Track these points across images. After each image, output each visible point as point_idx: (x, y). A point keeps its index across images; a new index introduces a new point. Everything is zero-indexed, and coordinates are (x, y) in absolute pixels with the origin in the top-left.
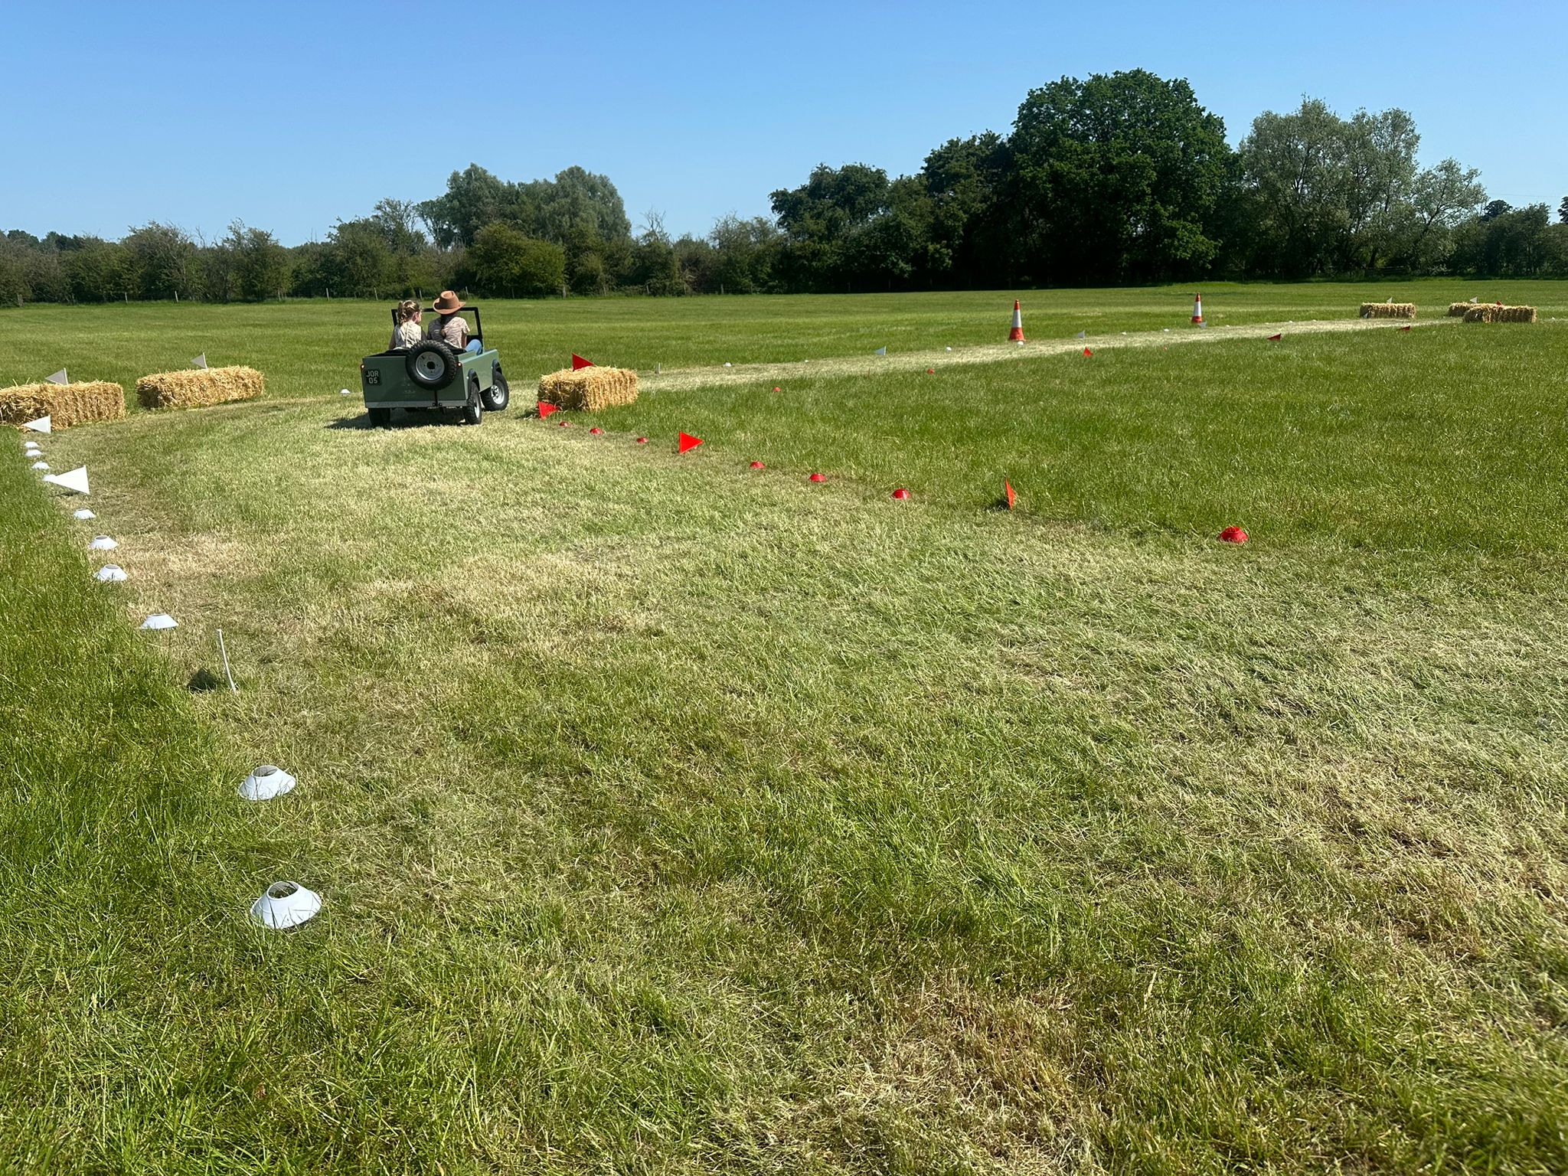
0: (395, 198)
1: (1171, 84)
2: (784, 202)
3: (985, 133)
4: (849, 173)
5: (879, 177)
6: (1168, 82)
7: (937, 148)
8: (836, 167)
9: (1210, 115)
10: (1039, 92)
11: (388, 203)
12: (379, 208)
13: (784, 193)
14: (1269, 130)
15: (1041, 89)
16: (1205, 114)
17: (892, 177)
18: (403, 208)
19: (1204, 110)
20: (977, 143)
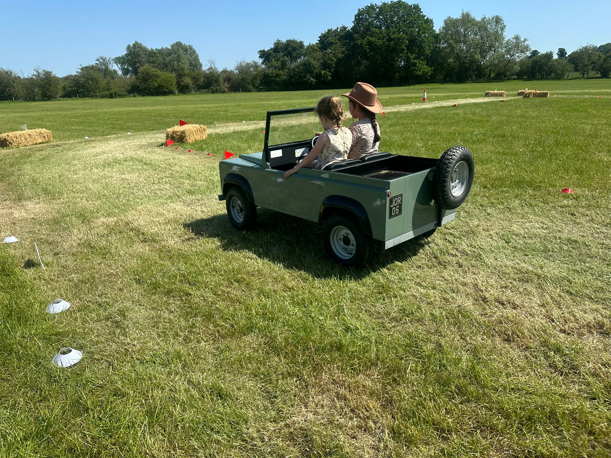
0: (104, 56)
1: (413, 6)
2: (263, 54)
3: (342, 26)
4: (289, 43)
5: (301, 44)
6: (411, 5)
7: (323, 32)
8: (284, 40)
10: (362, 10)
11: (101, 58)
12: (97, 60)
13: (264, 51)
14: (450, 24)
15: (363, 8)
16: (426, 18)
17: (306, 44)
18: (108, 60)
19: (425, 16)
20: (339, 30)
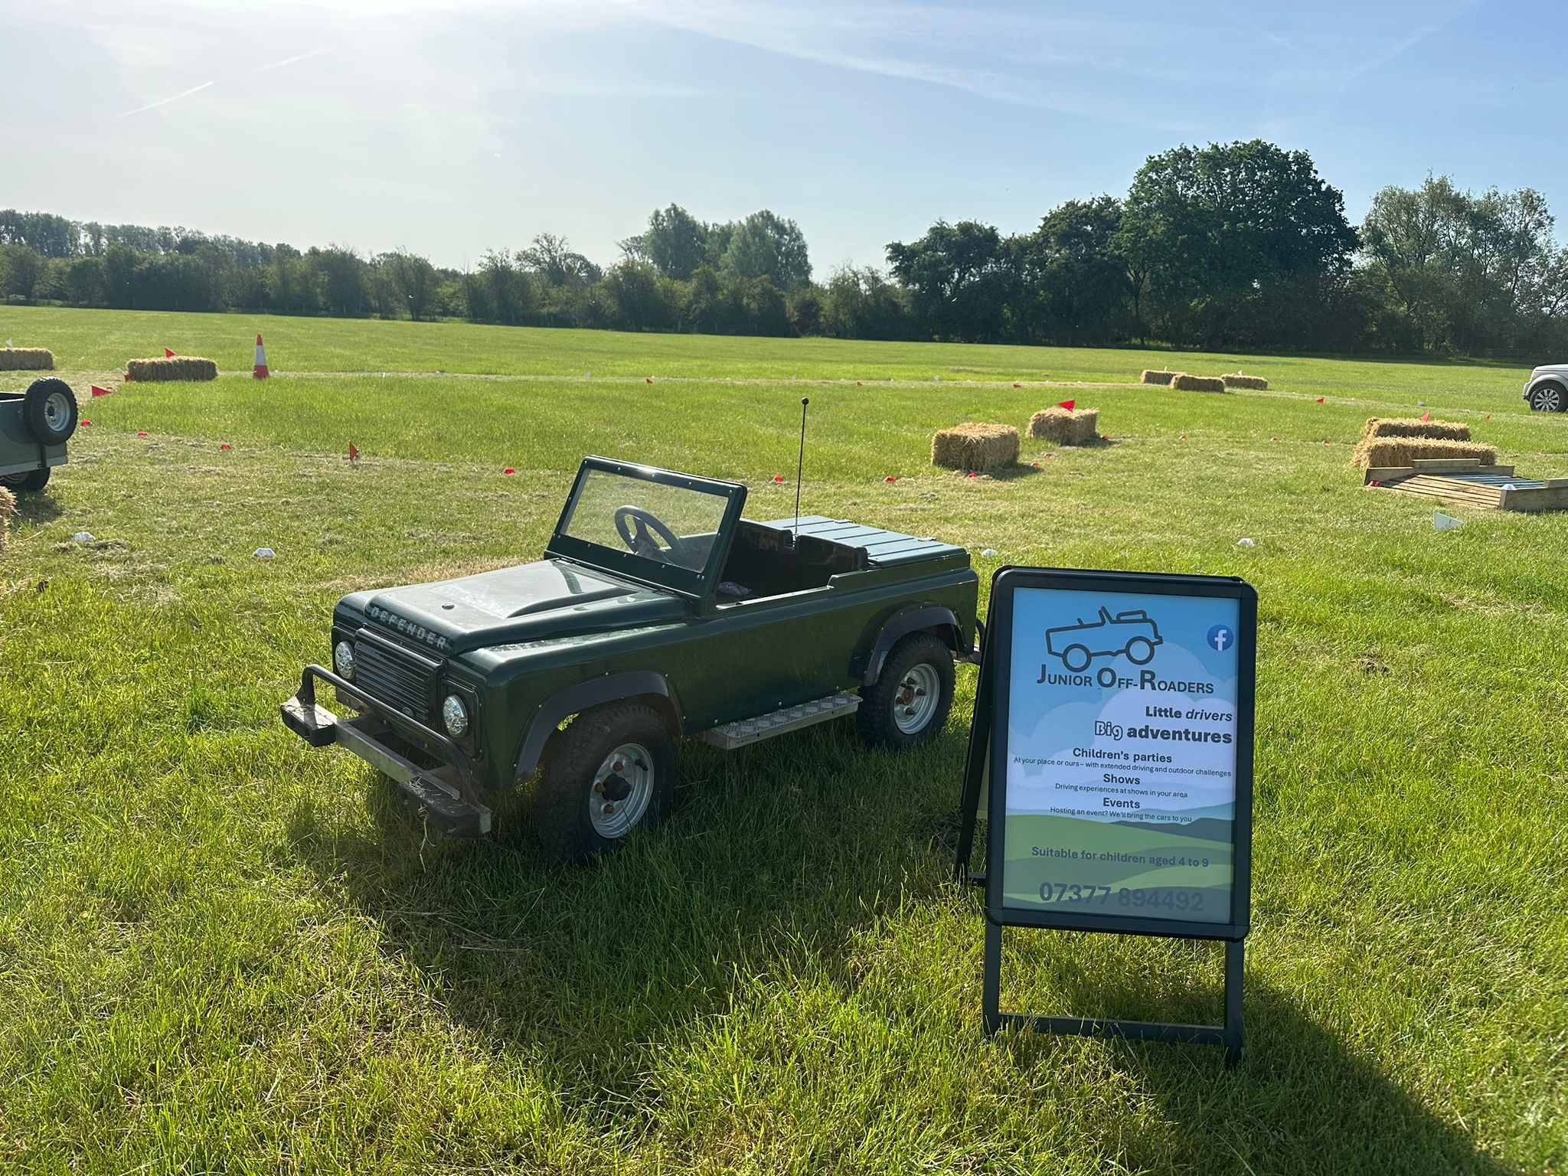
0: (552, 234)
1: (1291, 155)
3: (1102, 196)
4: (966, 229)
5: (991, 235)
6: (1288, 154)
7: (1054, 209)
9: (1329, 188)
10: (1157, 159)
11: (545, 238)
12: (537, 241)
13: (899, 245)
14: (1399, 205)
15: (1160, 156)
16: (1324, 187)
18: (558, 242)
19: (1323, 181)
20: (1094, 206)
